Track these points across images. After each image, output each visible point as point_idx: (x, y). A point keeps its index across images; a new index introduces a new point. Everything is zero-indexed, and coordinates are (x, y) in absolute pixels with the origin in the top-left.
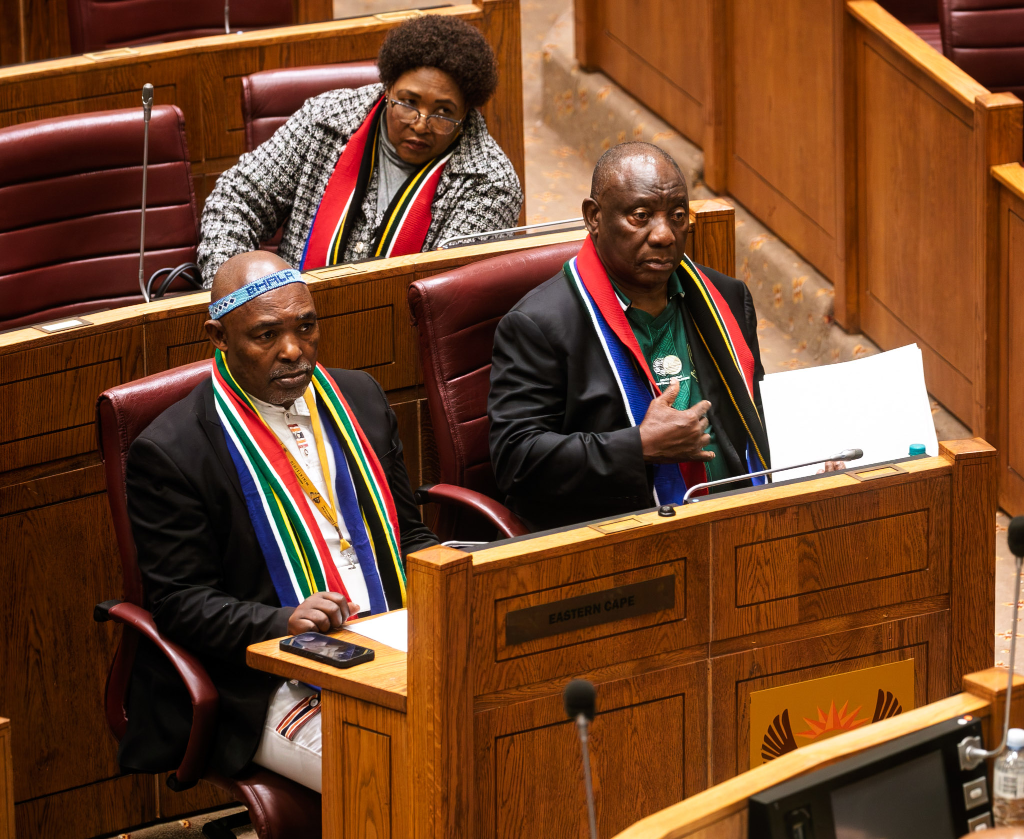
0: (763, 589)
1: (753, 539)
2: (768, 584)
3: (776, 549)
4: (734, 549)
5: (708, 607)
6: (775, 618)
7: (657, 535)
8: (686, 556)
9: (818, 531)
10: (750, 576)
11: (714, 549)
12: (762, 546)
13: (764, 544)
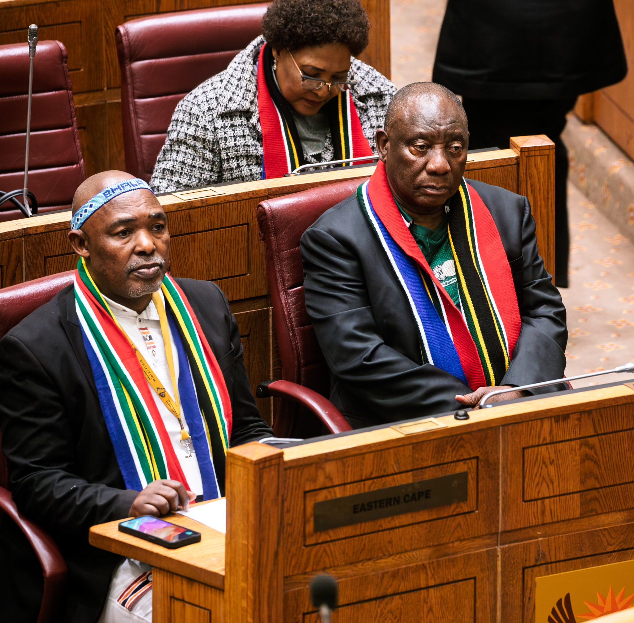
0: (548, 486)
1: (539, 441)
2: (552, 483)
3: (560, 451)
4: (521, 450)
6: (558, 513)
7: (452, 436)
8: (478, 455)
9: (598, 435)
10: (536, 475)
11: (504, 450)
12: (547, 448)
13: (549, 446)
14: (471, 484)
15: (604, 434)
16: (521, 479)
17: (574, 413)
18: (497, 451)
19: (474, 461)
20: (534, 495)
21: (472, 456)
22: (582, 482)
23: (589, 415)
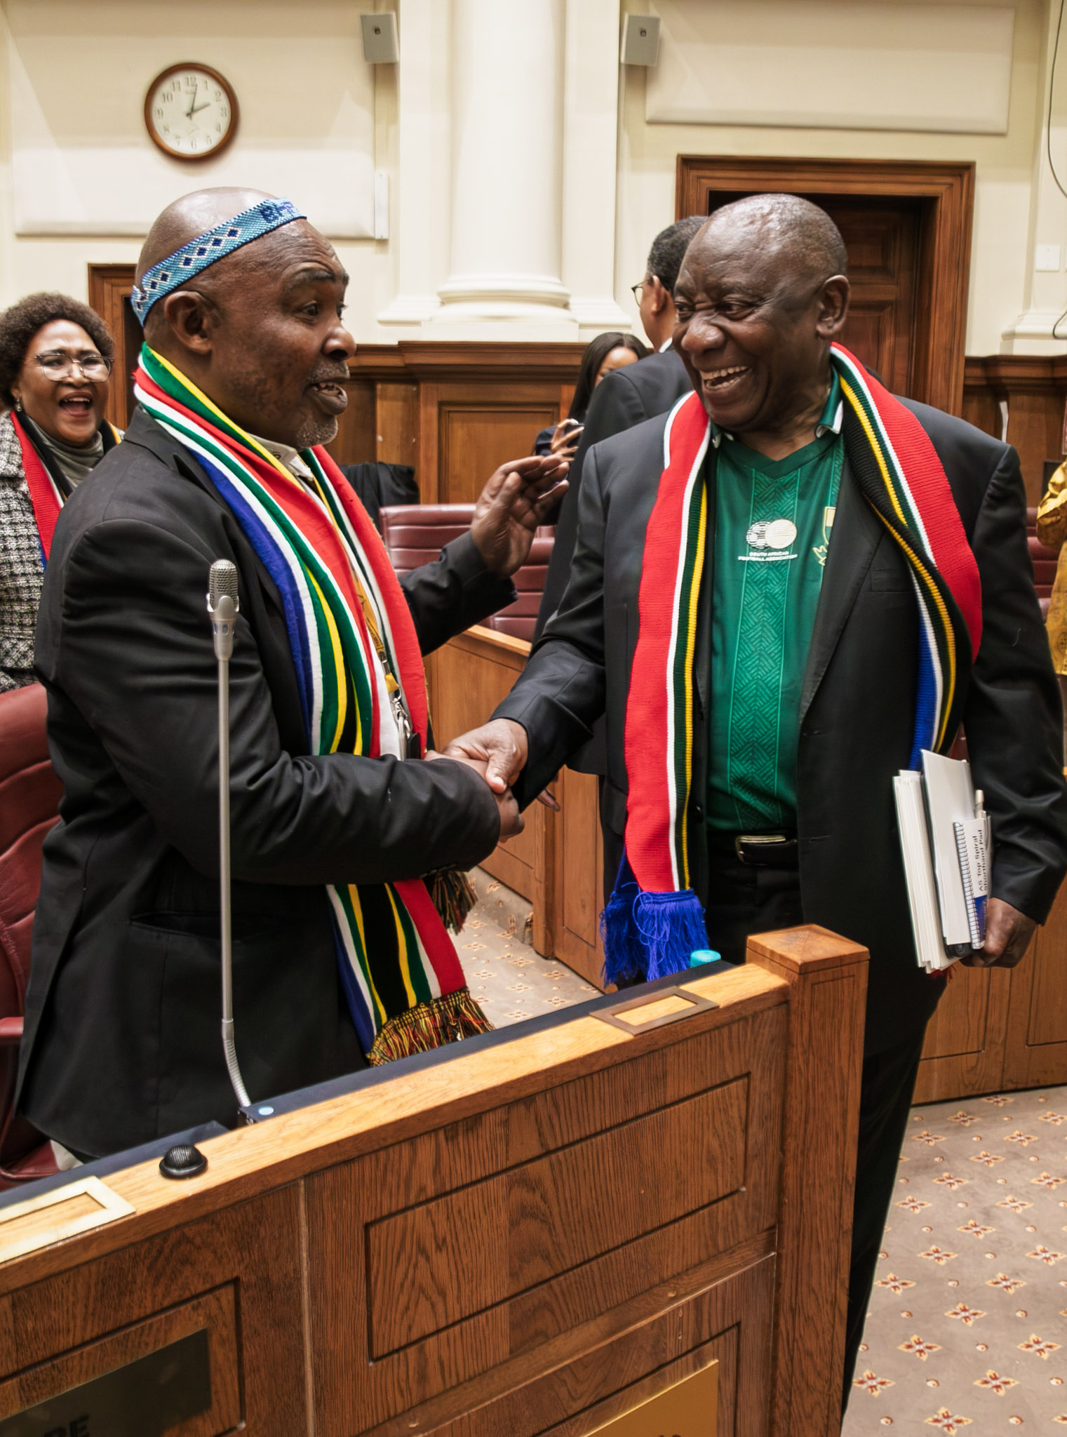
14: (221, 1356)
16: (362, 1306)
17: (493, 1110)
18: (293, 1250)
19: (227, 1295)
23: (528, 1108)
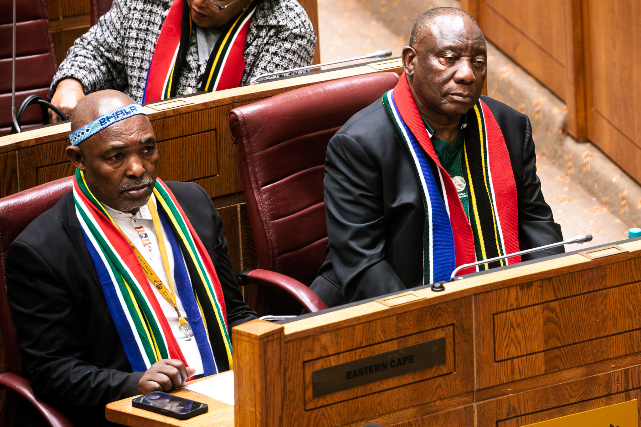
0: (516, 348)
1: (507, 307)
2: (519, 343)
3: (525, 315)
4: (492, 316)
5: (472, 363)
6: (526, 370)
7: (431, 306)
8: (454, 322)
9: (558, 299)
10: (505, 337)
11: (477, 317)
12: (514, 313)
13: (516, 311)
14: (449, 347)
15: (564, 298)
16: (492, 342)
17: (537, 281)
18: (471, 319)
19: (451, 328)
20: (504, 357)
21: (449, 323)
22: (546, 342)
23: (550, 282)
